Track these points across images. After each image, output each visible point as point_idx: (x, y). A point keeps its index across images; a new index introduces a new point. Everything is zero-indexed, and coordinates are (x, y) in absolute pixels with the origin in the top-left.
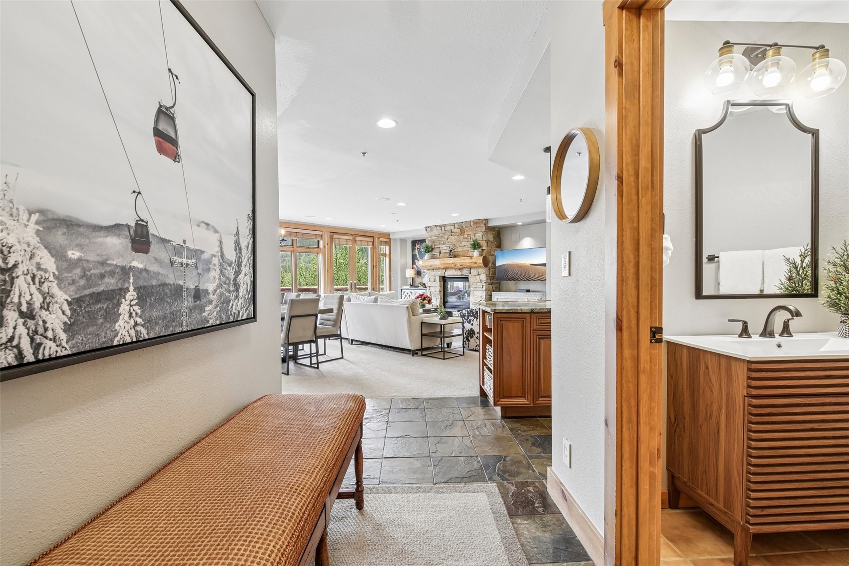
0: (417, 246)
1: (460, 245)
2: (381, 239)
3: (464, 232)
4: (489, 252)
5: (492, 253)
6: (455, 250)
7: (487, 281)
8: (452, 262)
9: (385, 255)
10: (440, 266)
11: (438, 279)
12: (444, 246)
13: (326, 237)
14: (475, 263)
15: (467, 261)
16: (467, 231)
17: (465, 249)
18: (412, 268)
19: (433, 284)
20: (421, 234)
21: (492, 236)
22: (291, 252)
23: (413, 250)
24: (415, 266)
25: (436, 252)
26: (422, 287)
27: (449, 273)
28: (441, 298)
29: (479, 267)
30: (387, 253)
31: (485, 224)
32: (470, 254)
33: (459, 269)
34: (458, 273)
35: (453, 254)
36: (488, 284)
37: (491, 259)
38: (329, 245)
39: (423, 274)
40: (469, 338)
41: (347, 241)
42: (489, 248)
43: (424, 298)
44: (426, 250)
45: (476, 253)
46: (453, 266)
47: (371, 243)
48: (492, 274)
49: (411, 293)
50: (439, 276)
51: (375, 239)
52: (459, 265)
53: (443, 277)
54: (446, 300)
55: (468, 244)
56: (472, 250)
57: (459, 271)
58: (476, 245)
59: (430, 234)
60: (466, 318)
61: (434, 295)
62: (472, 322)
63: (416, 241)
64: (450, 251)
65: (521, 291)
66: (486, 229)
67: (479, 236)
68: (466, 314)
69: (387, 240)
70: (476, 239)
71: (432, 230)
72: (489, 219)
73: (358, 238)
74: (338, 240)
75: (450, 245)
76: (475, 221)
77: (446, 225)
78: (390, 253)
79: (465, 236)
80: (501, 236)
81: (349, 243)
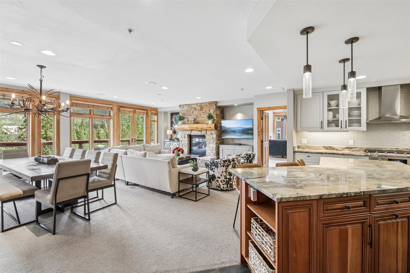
0: (174, 116)
1: (200, 116)
2: (152, 112)
3: (203, 109)
4: (218, 121)
5: (219, 122)
6: (197, 120)
7: (217, 138)
8: (195, 126)
9: (155, 121)
10: (188, 129)
11: (186, 136)
12: (191, 117)
13: (115, 109)
14: (210, 128)
15: (204, 126)
16: (205, 108)
17: (203, 119)
18: (171, 129)
19: (184, 139)
20: (177, 109)
21: (219, 111)
22: (89, 118)
23: (171, 118)
24: (173, 128)
25: (186, 120)
26: (177, 141)
27: (193, 133)
28: (188, 148)
29: (212, 130)
30: (156, 120)
31: (215, 105)
32: (207, 122)
33: (200, 131)
34: (199, 133)
35: (196, 122)
36: (217, 140)
37: (219, 125)
38: (117, 114)
39: (177, 132)
40: (212, 180)
41: (129, 112)
42: (218, 119)
43: (179, 150)
44: (179, 119)
45: (210, 122)
46: (196, 129)
47: (146, 114)
48: (219, 134)
49: (170, 144)
50: (187, 135)
51: (148, 112)
52: (200, 128)
53: (190, 135)
54: (191, 149)
55: (205, 116)
56: (208, 120)
57: (199, 132)
58: (210, 117)
59: (182, 109)
60: (209, 167)
61: (184, 146)
62: (214, 170)
63: (174, 113)
64: (195, 120)
65: (236, 144)
66: (216, 107)
67: (212, 111)
68: (210, 164)
69: (156, 112)
70: (210, 113)
71: (183, 107)
72: (218, 102)
73: (137, 111)
74: (123, 111)
75: (194, 116)
76: (209, 103)
77: (192, 104)
78: (158, 120)
79: (203, 111)
80: (224, 112)
81: (131, 113)
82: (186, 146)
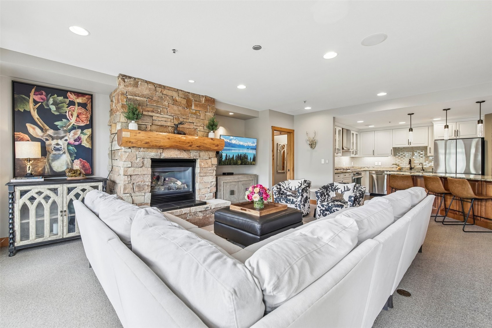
3: (191, 106)
11: (148, 163)
16: (195, 106)
25: (145, 122)
32: (199, 133)
45: (212, 134)
50: (151, 159)
70: (213, 119)
75: (171, 117)
82: (146, 187)
